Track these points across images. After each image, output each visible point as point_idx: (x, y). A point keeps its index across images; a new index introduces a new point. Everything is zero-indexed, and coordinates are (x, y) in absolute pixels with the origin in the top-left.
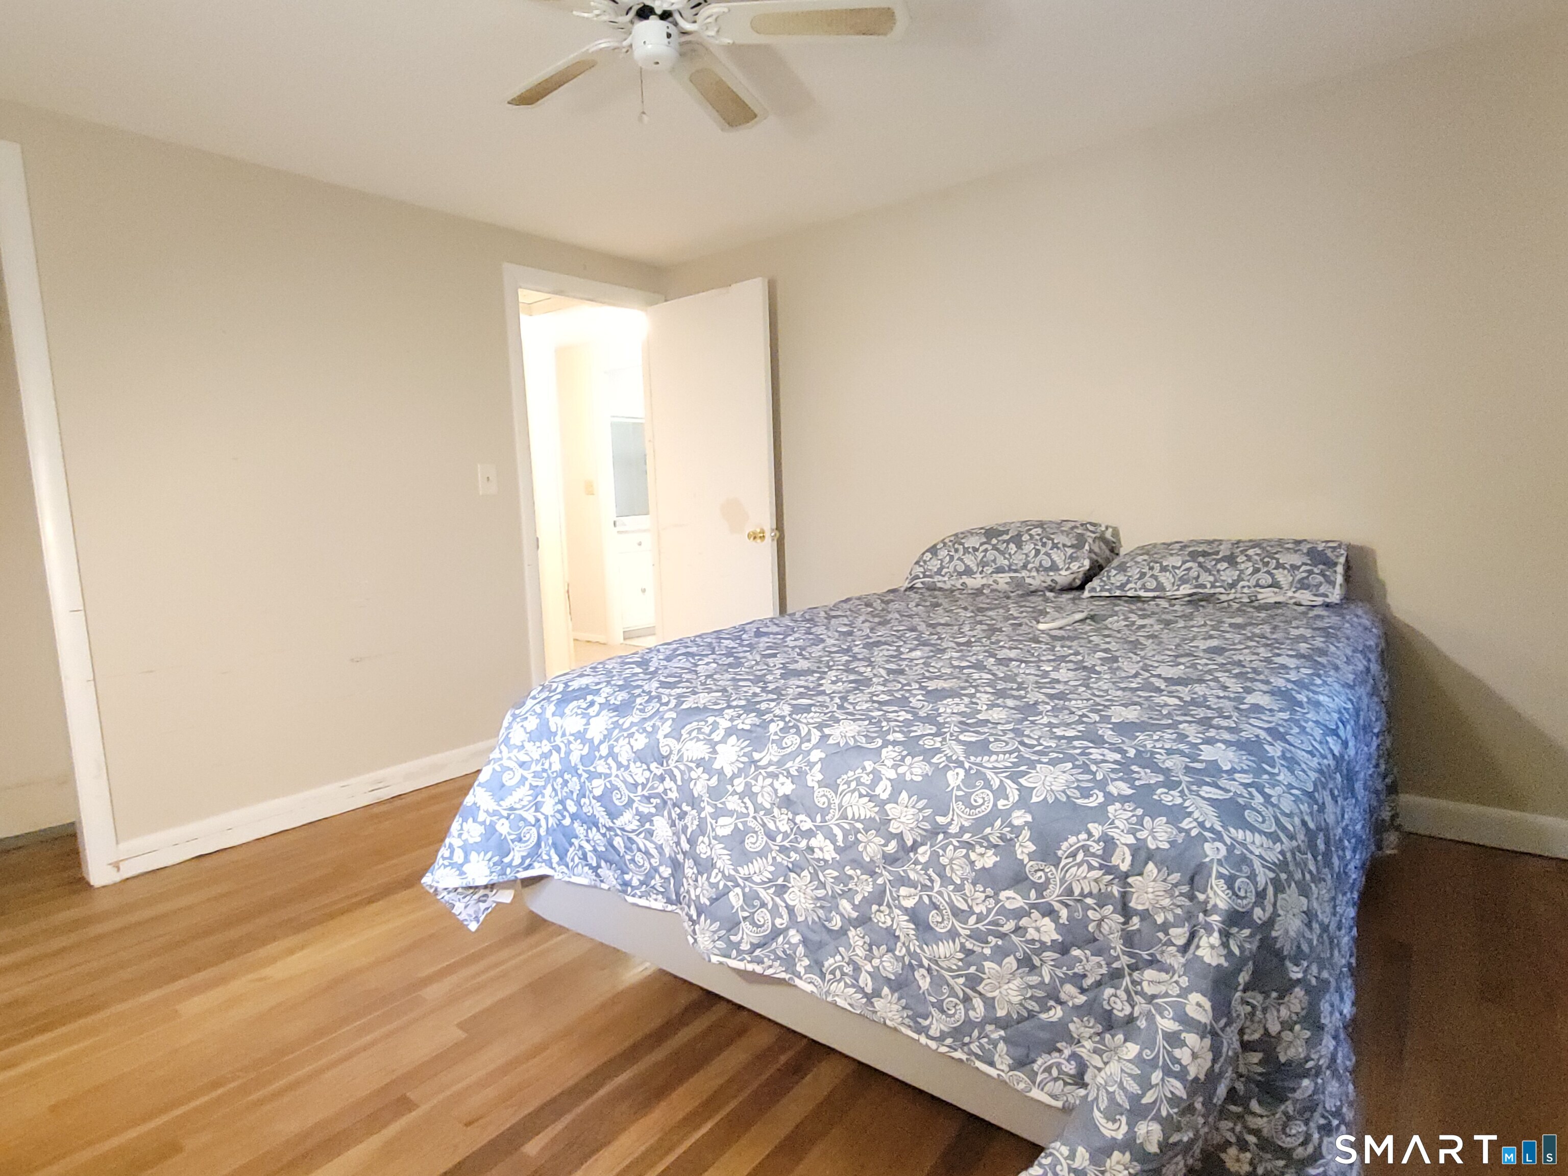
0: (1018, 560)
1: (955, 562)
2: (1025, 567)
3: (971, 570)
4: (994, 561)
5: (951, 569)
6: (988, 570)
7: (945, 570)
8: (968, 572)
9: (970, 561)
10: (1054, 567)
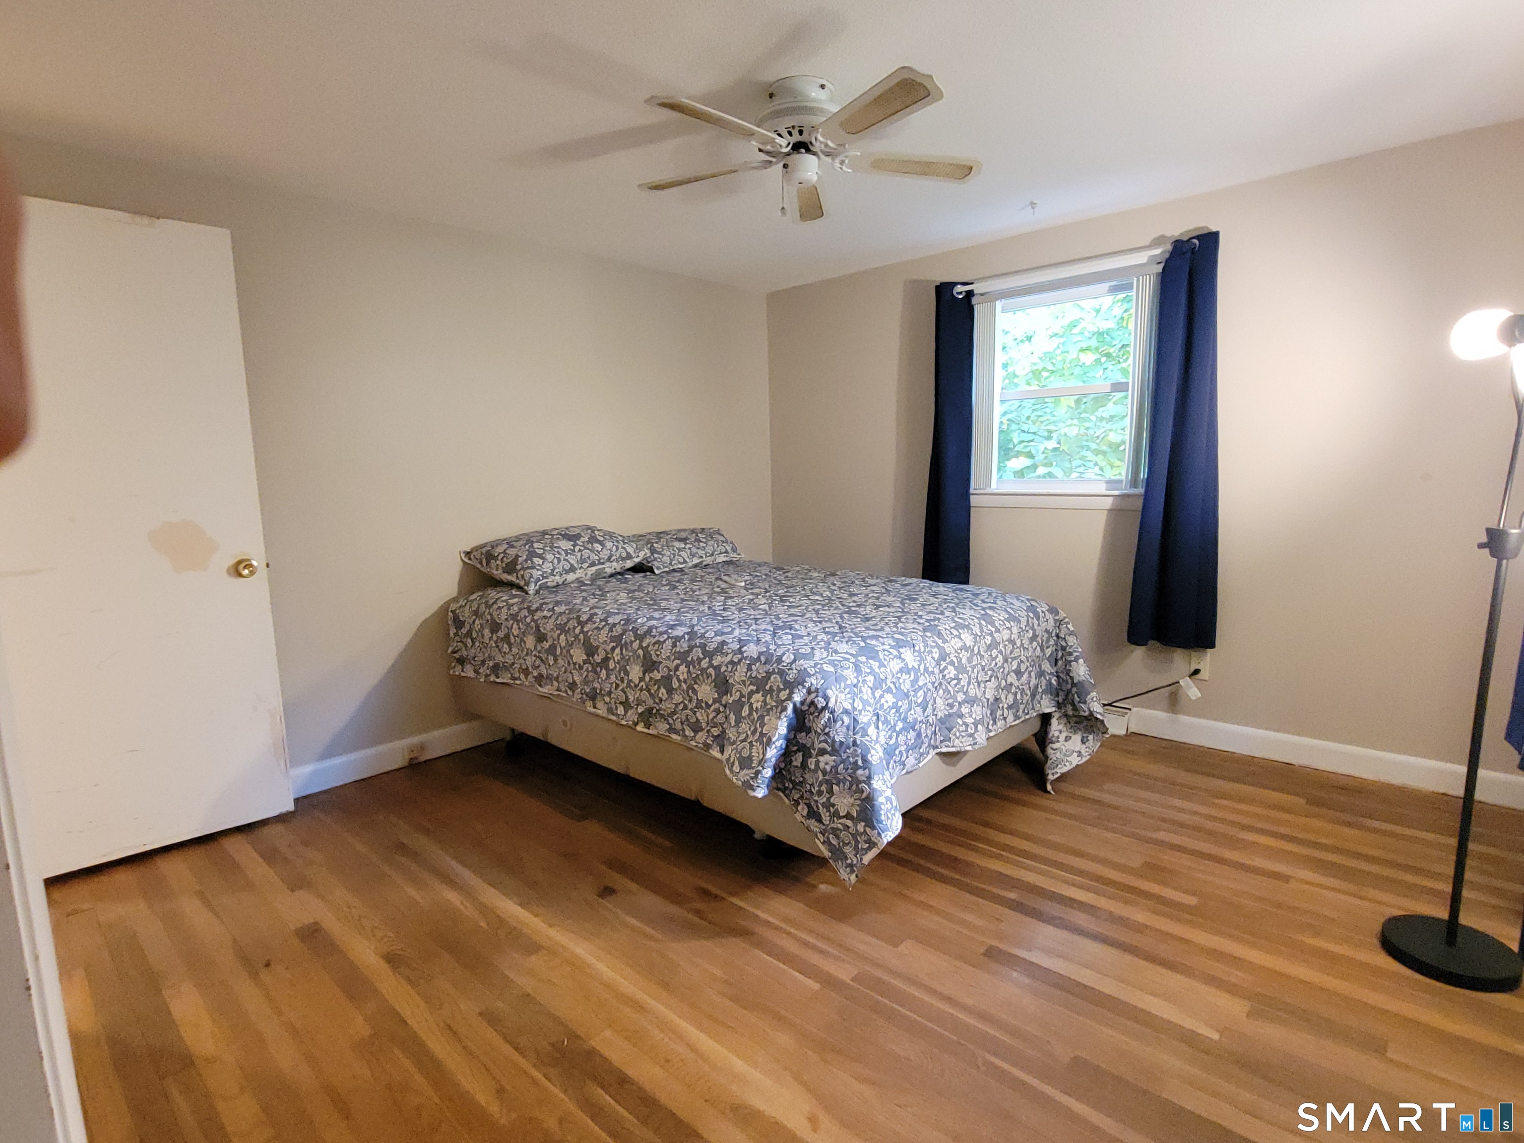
0: (605, 554)
1: (563, 562)
2: (609, 559)
3: (574, 567)
4: (589, 558)
5: (561, 569)
6: (585, 565)
7: (556, 571)
8: (572, 569)
9: (572, 560)
10: (629, 556)
